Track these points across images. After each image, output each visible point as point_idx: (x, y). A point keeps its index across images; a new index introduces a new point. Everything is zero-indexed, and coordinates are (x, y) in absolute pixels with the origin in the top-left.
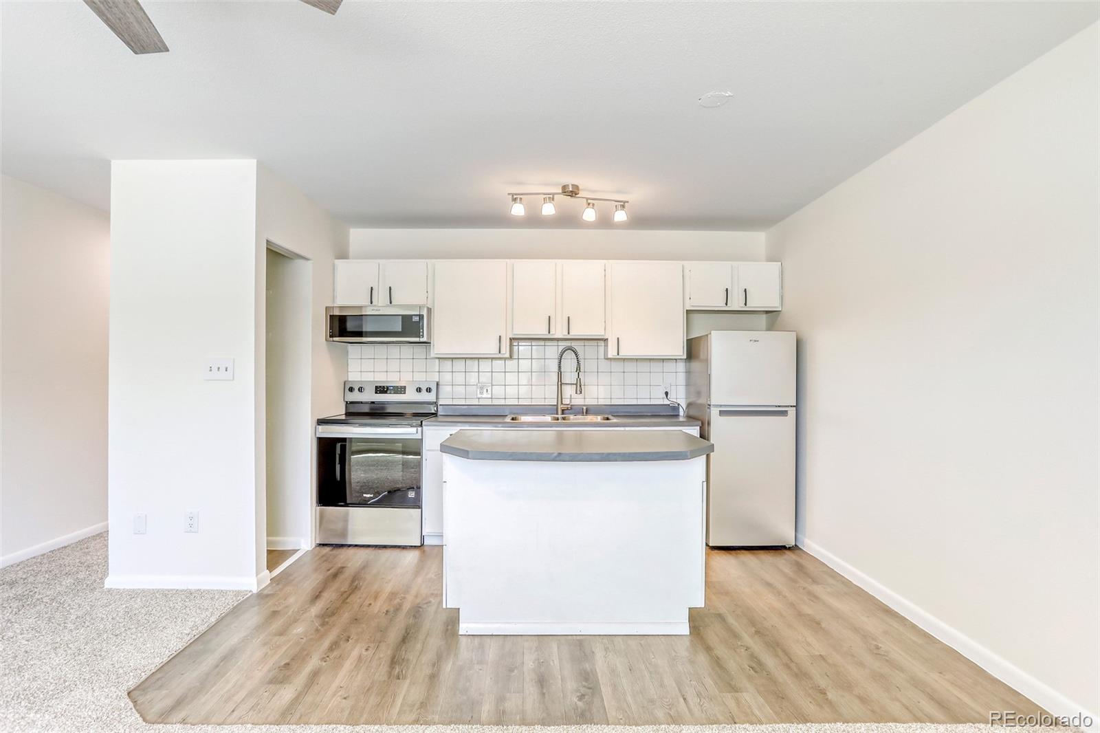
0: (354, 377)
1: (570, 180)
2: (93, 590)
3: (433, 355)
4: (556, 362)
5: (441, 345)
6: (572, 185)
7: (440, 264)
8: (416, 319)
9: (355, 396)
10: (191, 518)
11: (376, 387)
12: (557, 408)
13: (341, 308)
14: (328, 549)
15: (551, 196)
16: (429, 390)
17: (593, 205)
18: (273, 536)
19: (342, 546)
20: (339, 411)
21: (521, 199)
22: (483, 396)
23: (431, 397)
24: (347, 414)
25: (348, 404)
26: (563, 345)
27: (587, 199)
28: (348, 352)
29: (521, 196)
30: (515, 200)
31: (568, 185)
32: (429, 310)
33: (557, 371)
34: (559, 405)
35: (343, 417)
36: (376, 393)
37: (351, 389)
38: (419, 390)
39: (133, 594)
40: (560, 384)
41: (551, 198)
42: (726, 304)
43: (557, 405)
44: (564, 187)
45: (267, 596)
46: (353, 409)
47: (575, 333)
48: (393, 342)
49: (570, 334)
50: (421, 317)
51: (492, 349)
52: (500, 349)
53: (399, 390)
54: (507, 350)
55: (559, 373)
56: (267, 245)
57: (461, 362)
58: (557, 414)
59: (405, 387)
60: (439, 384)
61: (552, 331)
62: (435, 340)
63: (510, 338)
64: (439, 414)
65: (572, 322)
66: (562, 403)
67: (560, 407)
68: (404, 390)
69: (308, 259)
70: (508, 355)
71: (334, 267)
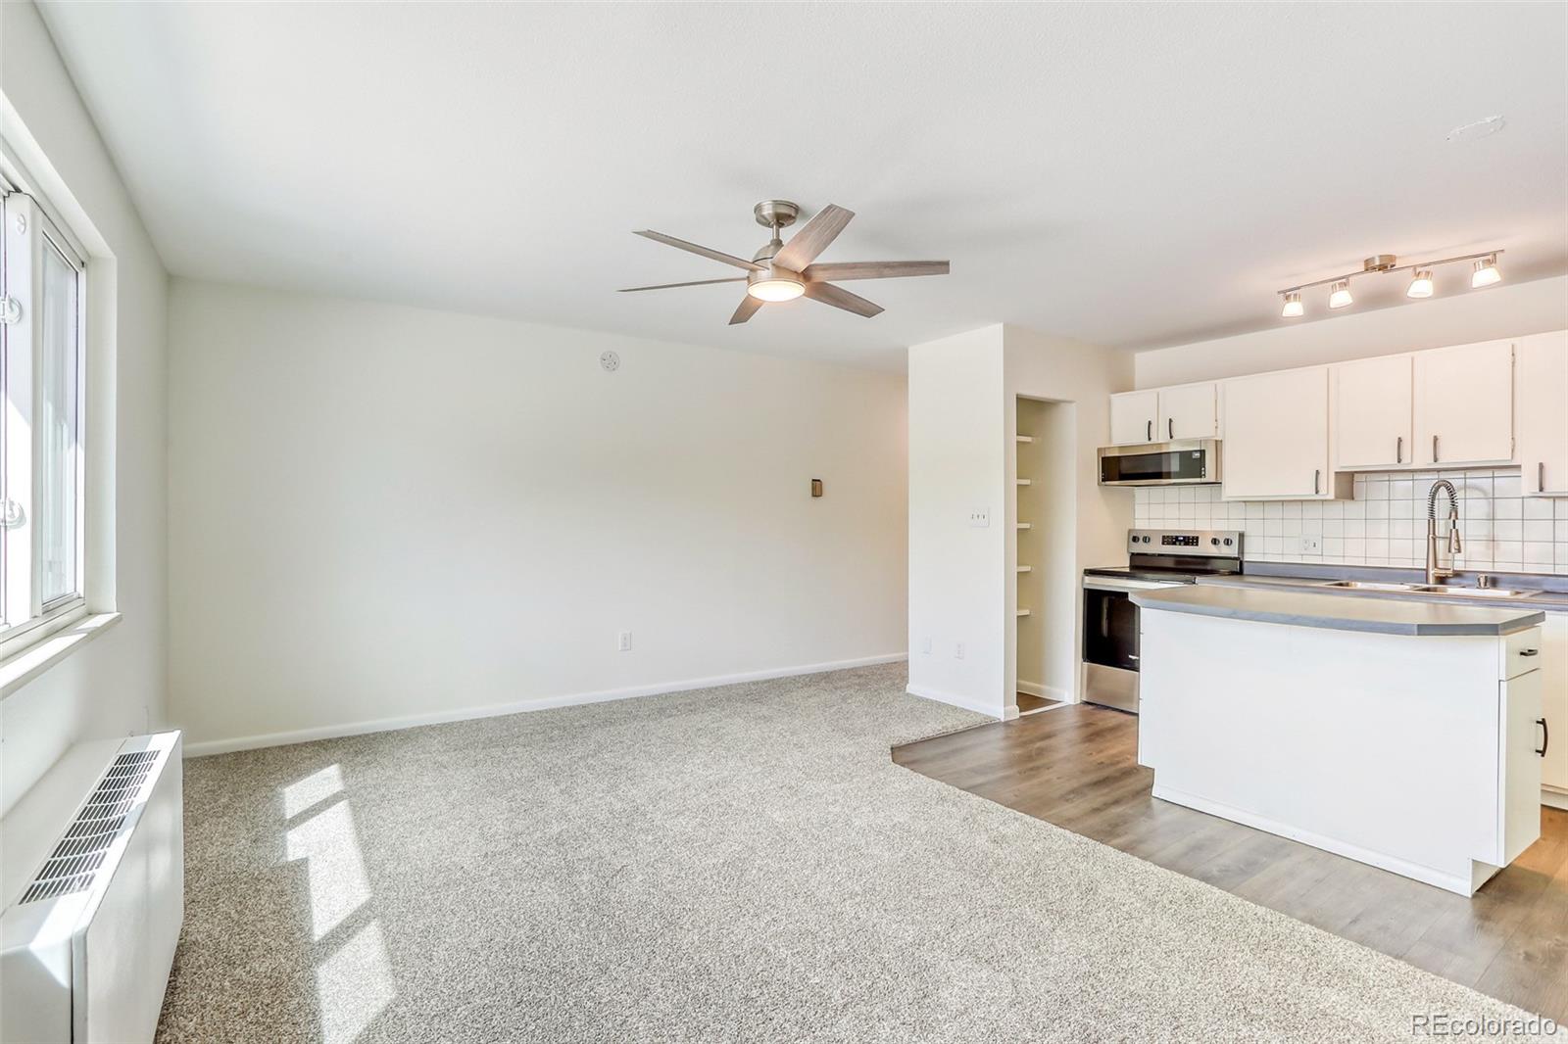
0: (1141, 525)
1: (1376, 252)
2: (899, 691)
3: (1222, 499)
4: (1426, 504)
5: (1232, 489)
6: (1381, 256)
7: (1233, 385)
8: (1198, 455)
9: (1141, 548)
10: (959, 646)
11: (1164, 537)
12: (1427, 574)
13: (1121, 448)
14: (1090, 707)
16: (1228, 542)
17: (1428, 273)
18: (1023, 679)
19: (1107, 708)
20: (1123, 563)
21: (1295, 295)
22: (1305, 552)
23: (1232, 551)
24: (1133, 567)
25: (1133, 556)
26: (1434, 478)
27: (1415, 267)
28: (1134, 496)
29: (1295, 292)
30: (1287, 298)
31: (1373, 258)
32: (1218, 444)
33: (1427, 516)
34: (1430, 569)
35: (1128, 570)
36: (1163, 544)
37: (1135, 539)
38: (1215, 541)
39: (920, 700)
40: (1433, 538)
41: (1343, 282)
43: (1427, 570)
44: (1367, 262)
45: (1009, 725)
46: (1139, 562)
47: (1446, 460)
48: (1174, 484)
49: (1440, 461)
50: (1202, 452)
51: (1306, 490)
52: (1317, 488)
53: (1191, 541)
54: (1328, 490)
55: (1431, 521)
56: (1017, 398)
57: (1298, 507)
58: (1427, 583)
59: (1197, 538)
60: (1242, 536)
61: (1406, 459)
62: (1227, 480)
63: (1336, 473)
64: (1245, 572)
65: (1440, 443)
66: (1436, 566)
67: (1431, 572)
68: (1197, 542)
69: (1070, 402)
70: (1331, 496)
71: (1109, 403)
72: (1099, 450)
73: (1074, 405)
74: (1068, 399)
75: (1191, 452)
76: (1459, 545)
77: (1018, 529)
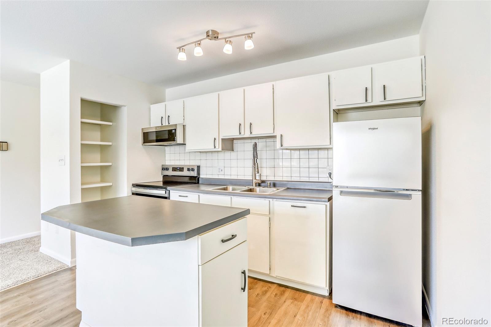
0: (166, 163)
1: (209, 28)
2: (36, 252)
3: (187, 151)
5: (190, 146)
6: (212, 30)
8: (174, 131)
11: (173, 168)
15: (199, 42)
16: (193, 170)
17: (231, 41)
21: (183, 49)
22: (220, 173)
23: (194, 174)
27: (225, 39)
28: (165, 151)
29: (183, 47)
30: (181, 51)
31: (209, 31)
32: (184, 126)
36: (172, 171)
38: (188, 170)
41: (199, 43)
42: (366, 101)
43: (253, 180)
44: (207, 33)
45: (72, 270)
46: (165, 179)
47: (256, 133)
49: (252, 134)
50: (176, 130)
51: (211, 147)
52: (214, 145)
53: (181, 169)
54: (219, 147)
55: (254, 160)
56: (81, 100)
57: (210, 154)
58: (253, 186)
59: (183, 168)
60: (199, 167)
61: (242, 133)
62: (187, 142)
63: (222, 139)
64: (200, 182)
65: (253, 126)
66: (255, 179)
67: (254, 181)
68: (183, 170)
69: (125, 106)
70: (220, 149)
71: (150, 109)
72: (142, 129)
73: (126, 107)
74: (125, 105)
75: (172, 130)
76: (258, 170)
77: (81, 166)
